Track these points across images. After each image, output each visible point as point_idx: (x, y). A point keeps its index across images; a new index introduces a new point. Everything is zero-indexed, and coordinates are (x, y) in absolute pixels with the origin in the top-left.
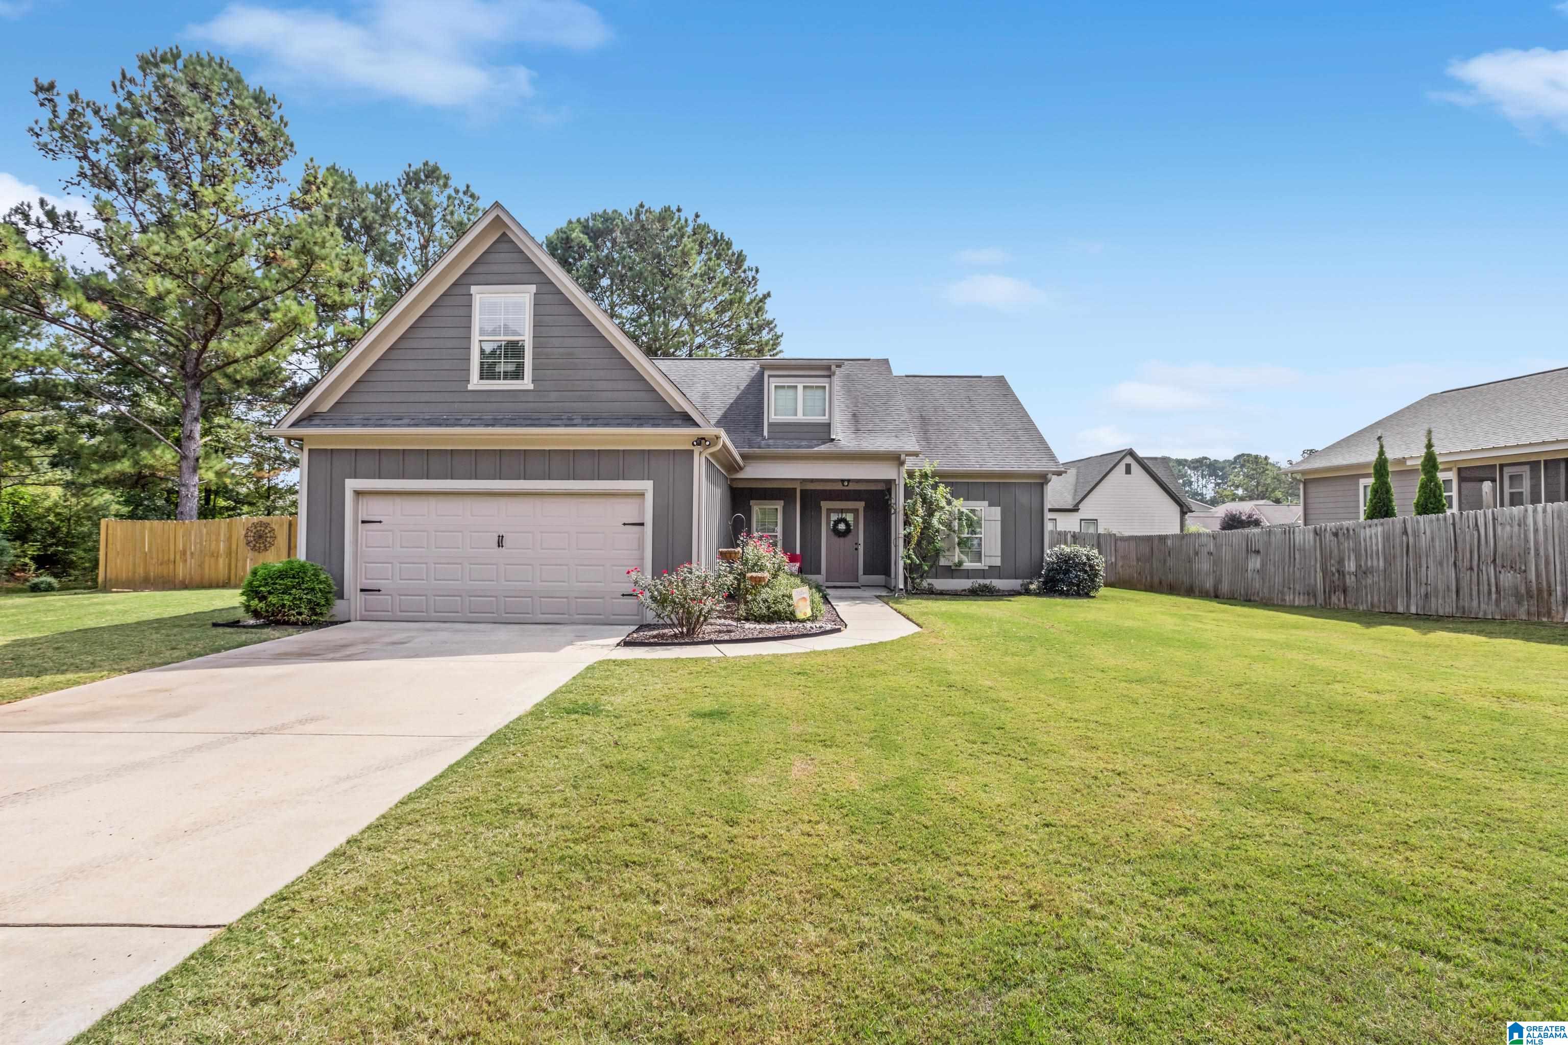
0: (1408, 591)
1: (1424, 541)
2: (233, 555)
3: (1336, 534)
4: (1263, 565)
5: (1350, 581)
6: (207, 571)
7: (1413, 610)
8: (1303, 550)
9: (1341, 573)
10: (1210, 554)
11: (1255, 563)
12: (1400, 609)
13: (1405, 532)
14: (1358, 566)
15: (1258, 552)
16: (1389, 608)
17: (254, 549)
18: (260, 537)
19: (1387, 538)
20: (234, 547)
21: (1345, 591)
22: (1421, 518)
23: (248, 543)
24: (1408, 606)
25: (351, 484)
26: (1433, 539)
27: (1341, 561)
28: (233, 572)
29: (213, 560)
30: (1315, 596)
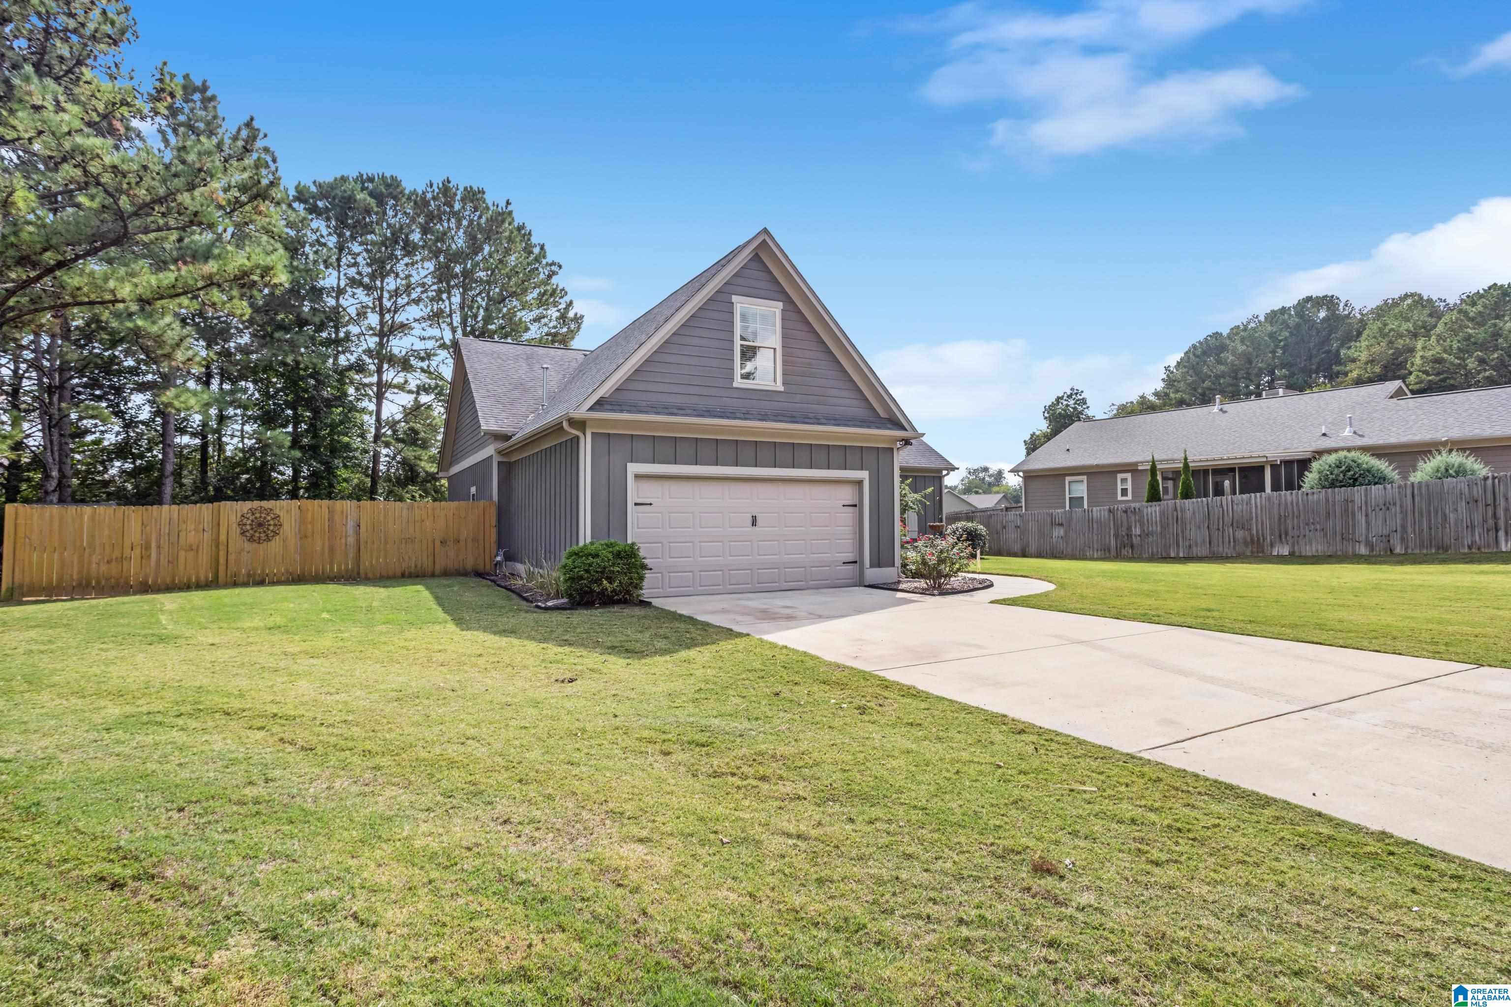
0: (1178, 545)
1: (1188, 515)
2: (222, 548)
3: (1126, 512)
4: (1066, 532)
5: (1136, 541)
6: (181, 567)
7: (1181, 555)
8: (1099, 522)
9: (1129, 536)
10: (1017, 527)
11: (1058, 532)
12: (1172, 555)
13: (1176, 510)
14: (1143, 530)
15: (1061, 525)
16: (1164, 555)
17: (251, 539)
18: (260, 525)
19: (1162, 513)
20: (223, 537)
21: (1132, 546)
22: (1186, 501)
23: (243, 533)
24: (1178, 553)
25: (633, 468)
26: (1194, 513)
27: (1129, 528)
28: (222, 568)
29: (191, 554)
30: (1109, 551)
